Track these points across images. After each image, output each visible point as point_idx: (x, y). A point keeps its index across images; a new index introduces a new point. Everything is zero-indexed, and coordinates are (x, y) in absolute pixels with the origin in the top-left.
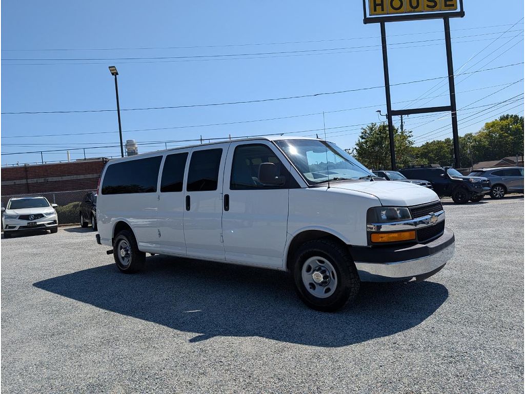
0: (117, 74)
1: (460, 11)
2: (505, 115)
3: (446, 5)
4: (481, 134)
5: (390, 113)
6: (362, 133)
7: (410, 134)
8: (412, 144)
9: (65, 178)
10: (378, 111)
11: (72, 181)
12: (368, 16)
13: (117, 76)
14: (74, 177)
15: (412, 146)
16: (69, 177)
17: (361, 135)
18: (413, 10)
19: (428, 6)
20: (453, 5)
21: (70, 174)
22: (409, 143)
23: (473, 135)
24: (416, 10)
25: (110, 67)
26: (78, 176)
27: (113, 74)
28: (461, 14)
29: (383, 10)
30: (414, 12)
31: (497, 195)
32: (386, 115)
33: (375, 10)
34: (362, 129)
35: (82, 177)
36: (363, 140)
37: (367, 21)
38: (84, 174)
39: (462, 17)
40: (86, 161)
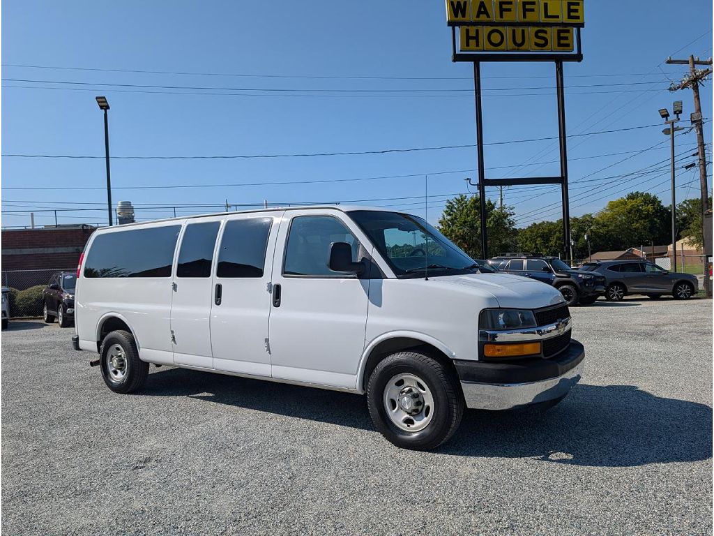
0: (108, 107)
1: (576, 53)
2: (634, 192)
3: (560, 45)
4: (602, 215)
5: (483, 183)
6: (448, 207)
7: (511, 211)
8: (513, 224)
9: (26, 251)
10: (468, 179)
11: (36, 256)
12: (458, 52)
13: (108, 110)
14: (40, 251)
15: (513, 227)
16: (31, 250)
17: (446, 209)
18: (516, 47)
19: (537, 44)
20: (568, 45)
21: (33, 246)
22: (509, 223)
23: (593, 216)
24: (521, 48)
25: (97, 98)
26: (46, 249)
27: (101, 107)
28: (578, 57)
29: (477, 45)
30: (518, 50)
31: (614, 296)
32: (478, 185)
33: (468, 45)
34: (448, 201)
35: (51, 250)
36: (449, 217)
37: (457, 58)
38: (54, 247)
39: (580, 61)
40: (58, 229)
